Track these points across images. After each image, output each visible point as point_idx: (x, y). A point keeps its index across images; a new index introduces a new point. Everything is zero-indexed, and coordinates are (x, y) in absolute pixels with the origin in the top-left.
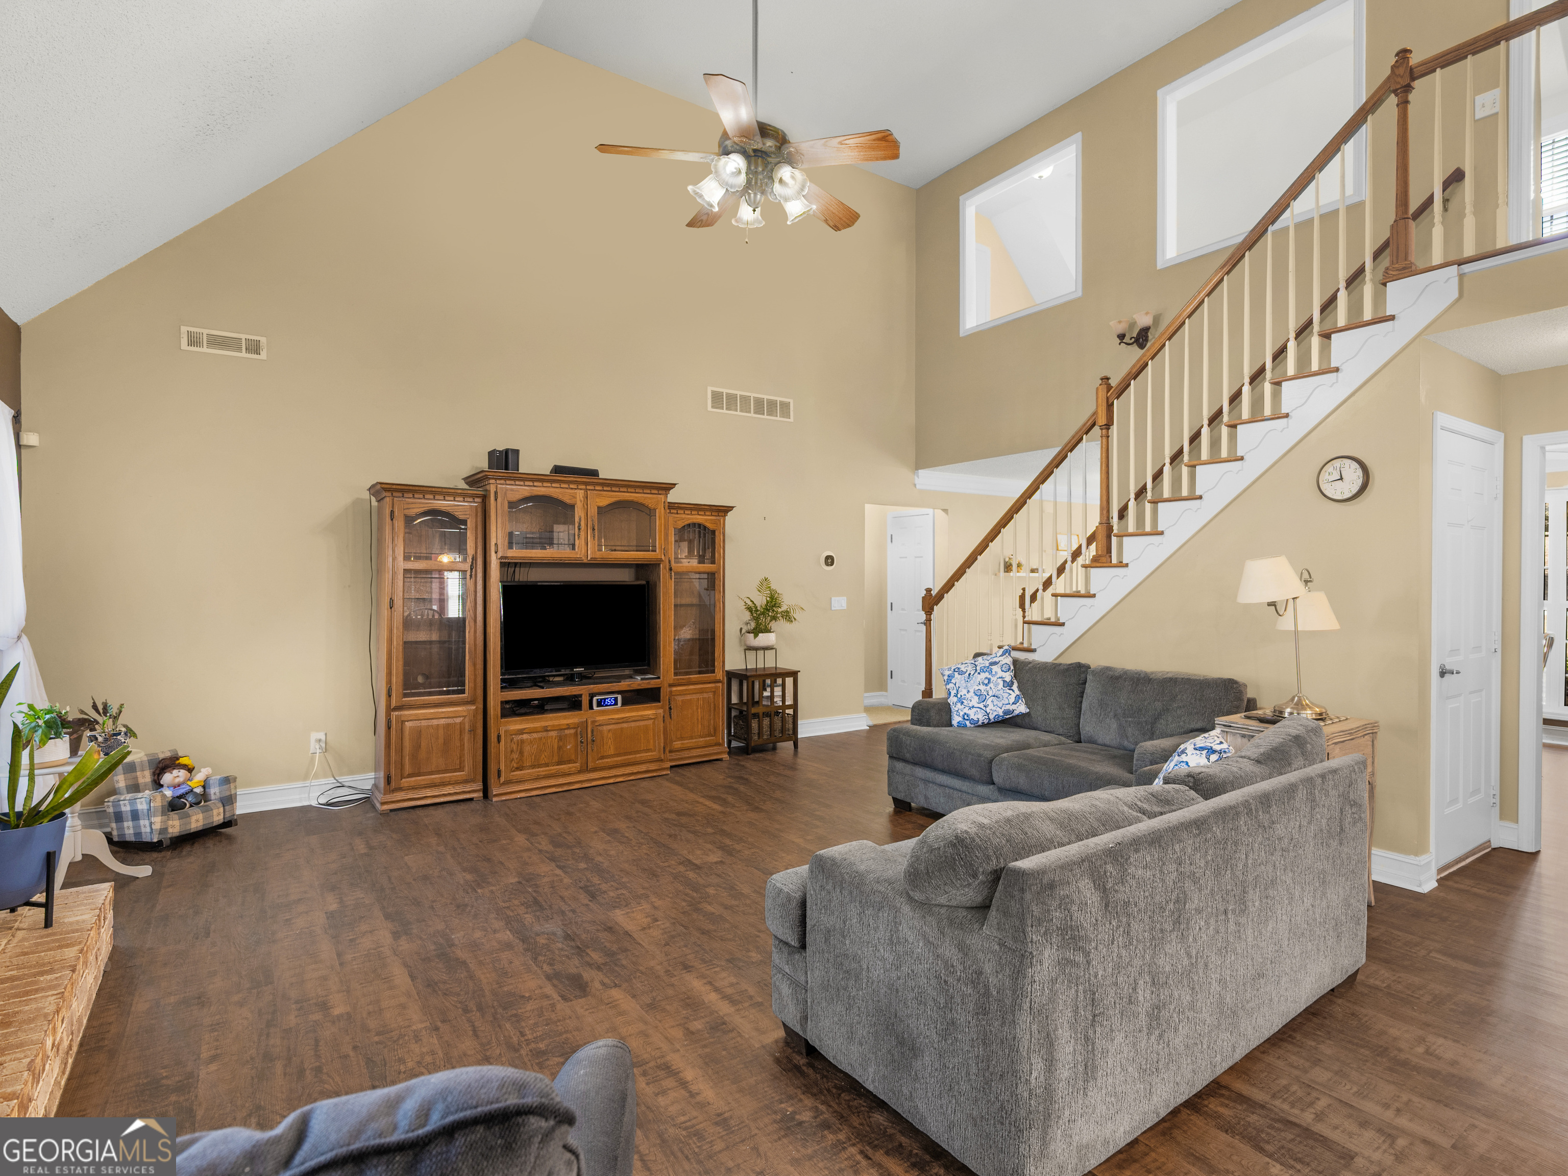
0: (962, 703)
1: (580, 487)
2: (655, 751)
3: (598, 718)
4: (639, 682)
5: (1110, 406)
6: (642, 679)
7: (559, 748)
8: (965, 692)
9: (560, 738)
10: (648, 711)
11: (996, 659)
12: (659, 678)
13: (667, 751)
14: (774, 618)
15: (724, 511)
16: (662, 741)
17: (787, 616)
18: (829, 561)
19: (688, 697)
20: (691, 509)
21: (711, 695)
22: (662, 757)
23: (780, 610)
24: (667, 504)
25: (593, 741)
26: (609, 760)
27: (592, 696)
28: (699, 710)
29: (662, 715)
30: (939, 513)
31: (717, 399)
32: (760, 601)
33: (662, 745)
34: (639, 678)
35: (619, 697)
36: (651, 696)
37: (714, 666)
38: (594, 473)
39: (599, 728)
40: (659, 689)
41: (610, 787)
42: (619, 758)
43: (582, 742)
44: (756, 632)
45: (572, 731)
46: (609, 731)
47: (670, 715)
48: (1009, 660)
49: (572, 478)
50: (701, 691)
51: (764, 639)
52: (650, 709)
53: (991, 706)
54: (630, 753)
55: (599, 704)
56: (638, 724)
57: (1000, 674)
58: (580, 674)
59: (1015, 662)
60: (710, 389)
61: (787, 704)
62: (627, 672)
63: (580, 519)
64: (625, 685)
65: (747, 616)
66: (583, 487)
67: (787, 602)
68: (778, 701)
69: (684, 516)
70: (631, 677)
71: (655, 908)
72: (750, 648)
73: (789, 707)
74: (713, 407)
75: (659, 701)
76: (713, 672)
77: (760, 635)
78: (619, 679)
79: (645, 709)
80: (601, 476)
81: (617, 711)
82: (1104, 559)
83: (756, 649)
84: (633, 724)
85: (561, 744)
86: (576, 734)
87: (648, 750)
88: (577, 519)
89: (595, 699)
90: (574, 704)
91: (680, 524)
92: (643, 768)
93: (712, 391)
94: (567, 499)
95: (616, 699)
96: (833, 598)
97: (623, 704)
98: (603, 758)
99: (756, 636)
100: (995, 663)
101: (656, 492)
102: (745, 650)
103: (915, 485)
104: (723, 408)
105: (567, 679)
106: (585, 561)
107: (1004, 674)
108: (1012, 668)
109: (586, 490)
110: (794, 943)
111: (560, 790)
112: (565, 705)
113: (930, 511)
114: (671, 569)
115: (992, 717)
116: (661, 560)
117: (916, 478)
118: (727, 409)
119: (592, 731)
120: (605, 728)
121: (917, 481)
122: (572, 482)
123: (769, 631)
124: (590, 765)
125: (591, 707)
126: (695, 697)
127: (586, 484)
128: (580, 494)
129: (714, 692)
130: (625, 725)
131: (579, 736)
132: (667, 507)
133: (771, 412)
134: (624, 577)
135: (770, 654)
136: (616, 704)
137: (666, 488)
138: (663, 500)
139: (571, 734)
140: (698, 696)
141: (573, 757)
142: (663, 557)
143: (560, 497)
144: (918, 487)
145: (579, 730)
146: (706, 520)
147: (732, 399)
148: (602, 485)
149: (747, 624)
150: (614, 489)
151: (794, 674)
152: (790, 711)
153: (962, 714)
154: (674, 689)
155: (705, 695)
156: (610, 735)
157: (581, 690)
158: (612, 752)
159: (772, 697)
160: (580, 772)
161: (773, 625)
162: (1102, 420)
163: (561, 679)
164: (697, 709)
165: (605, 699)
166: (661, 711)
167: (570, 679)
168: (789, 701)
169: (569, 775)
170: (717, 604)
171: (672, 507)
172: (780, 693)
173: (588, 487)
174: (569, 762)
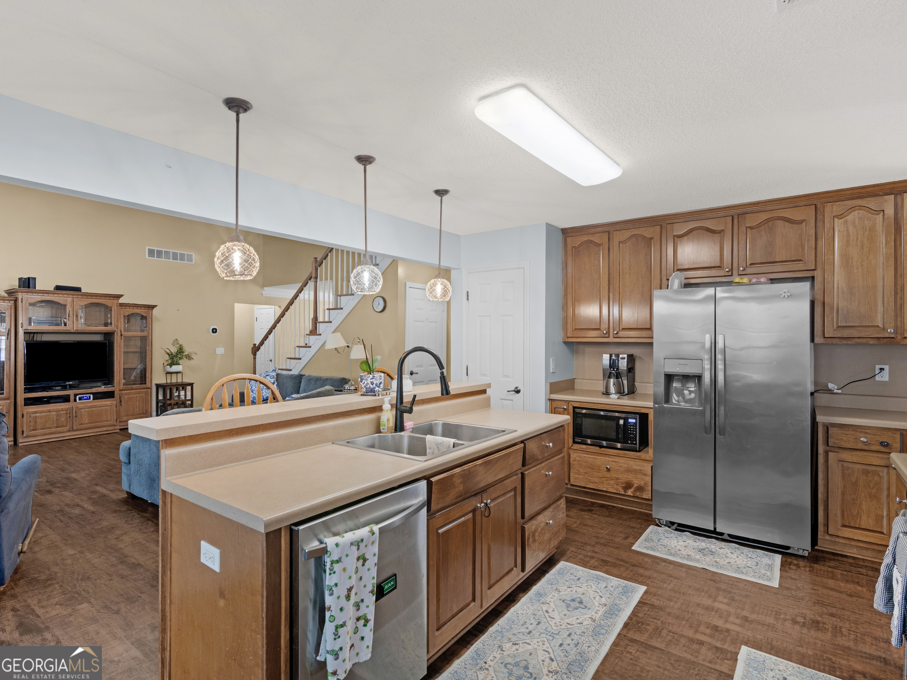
0: (253, 392)
1: (69, 296)
2: (111, 421)
3: (79, 406)
4: (103, 389)
5: (317, 269)
6: (105, 387)
7: (57, 420)
8: (254, 387)
9: (58, 416)
10: (107, 402)
11: (269, 374)
12: (114, 387)
13: (118, 421)
14: (180, 358)
15: (153, 307)
16: (115, 416)
17: (189, 357)
18: (214, 331)
19: (131, 396)
20: (133, 306)
21: (144, 395)
22: (115, 424)
23: (184, 354)
24: (118, 304)
25: (76, 416)
26: (85, 425)
27: (75, 395)
28: (137, 402)
29: (115, 404)
30: (277, 307)
31: (151, 253)
32: (174, 350)
33: (115, 418)
34: (103, 387)
35: (92, 396)
36: (110, 395)
37: (145, 380)
38: (78, 289)
39: (80, 410)
40: (114, 392)
41: (86, 438)
42: (91, 425)
43: (70, 417)
44: (171, 365)
45: (65, 412)
46: (85, 412)
47: (121, 404)
48: (274, 374)
49: (65, 292)
50: (139, 393)
51: (175, 368)
52: (109, 401)
53: (264, 393)
54: (97, 422)
55: (80, 399)
56: (101, 408)
57: (270, 379)
58: (70, 385)
59: (278, 375)
60: (147, 248)
61: (187, 398)
62: (99, 384)
63: (69, 312)
64: (94, 390)
65: (167, 357)
66: (72, 296)
67: (187, 350)
68: (183, 397)
69: (129, 310)
70: (100, 387)
71: (91, 472)
72: (168, 373)
73: (189, 400)
74: (149, 256)
75: (114, 398)
76: (145, 383)
77: (173, 366)
78: (92, 388)
79: (105, 401)
80: (83, 291)
81: (90, 402)
82: (313, 332)
83: (171, 373)
84: (99, 408)
85: (58, 418)
86: (67, 413)
87: (107, 421)
88: (67, 311)
89: (78, 397)
90: (66, 399)
91: (127, 314)
92: (105, 429)
93: (149, 249)
94: (62, 302)
95: (90, 396)
96: (216, 349)
97: (93, 399)
98: (82, 424)
99: (171, 366)
100: (268, 375)
101: (113, 299)
102: (166, 374)
103: (262, 295)
104: (154, 257)
105: (63, 388)
106: (72, 331)
107: (271, 380)
108: (275, 377)
109: (73, 298)
110: (127, 462)
111: (58, 440)
112: (62, 400)
113: (273, 307)
114: (121, 335)
115: (265, 397)
116: (115, 331)
117: (263, 291)
118: (157, 257)
119: (76, 412)
120: (83, 410)
121: (263, 292)
122: (65, 294)
123: (179, 364)
124: (75, 428)
125: (75, 400)
126: (134, 395)
127: (73, 295)
128: (69, 299)
129: (146, 393)
130: (94, 409)
131: (68, 414)
132: (118, 306)
133: (182, 259)
134: (98, 338)
135: (179, 375)
136: (90, 399)
137: (119, 296)
138: (116, 303)
139: (64, 413)
140: (137, 395)
141: (65, 424)
142: (116, 329)
143: (58, 301)
144: (264, 295)
145: (68, 411)
146: (142, 312)
147: (159, 254)
148: (82, 295)
149: (167, 361)
150: (88, 297)
151: (191, 385)
152: (190, 402)
153: (252, 397)
154: (123, 392)
155: (141, 395)
156: (86, 413)
157: (71, 393)
158: (87, 421)
159: (179, 396)
160: (69, 431)
161: (181, 362)
162: (314, 276)
163: (59, 388)
164: (136, 401)
165: (83, 397)
166: (115, 402)
167: (64, 388)
168: (189, 397)
169: (62, 432)
170: (148, 352)
171: (122, 305)
172: (184, 394)
173: (74, 296)
174: (63, 426)
